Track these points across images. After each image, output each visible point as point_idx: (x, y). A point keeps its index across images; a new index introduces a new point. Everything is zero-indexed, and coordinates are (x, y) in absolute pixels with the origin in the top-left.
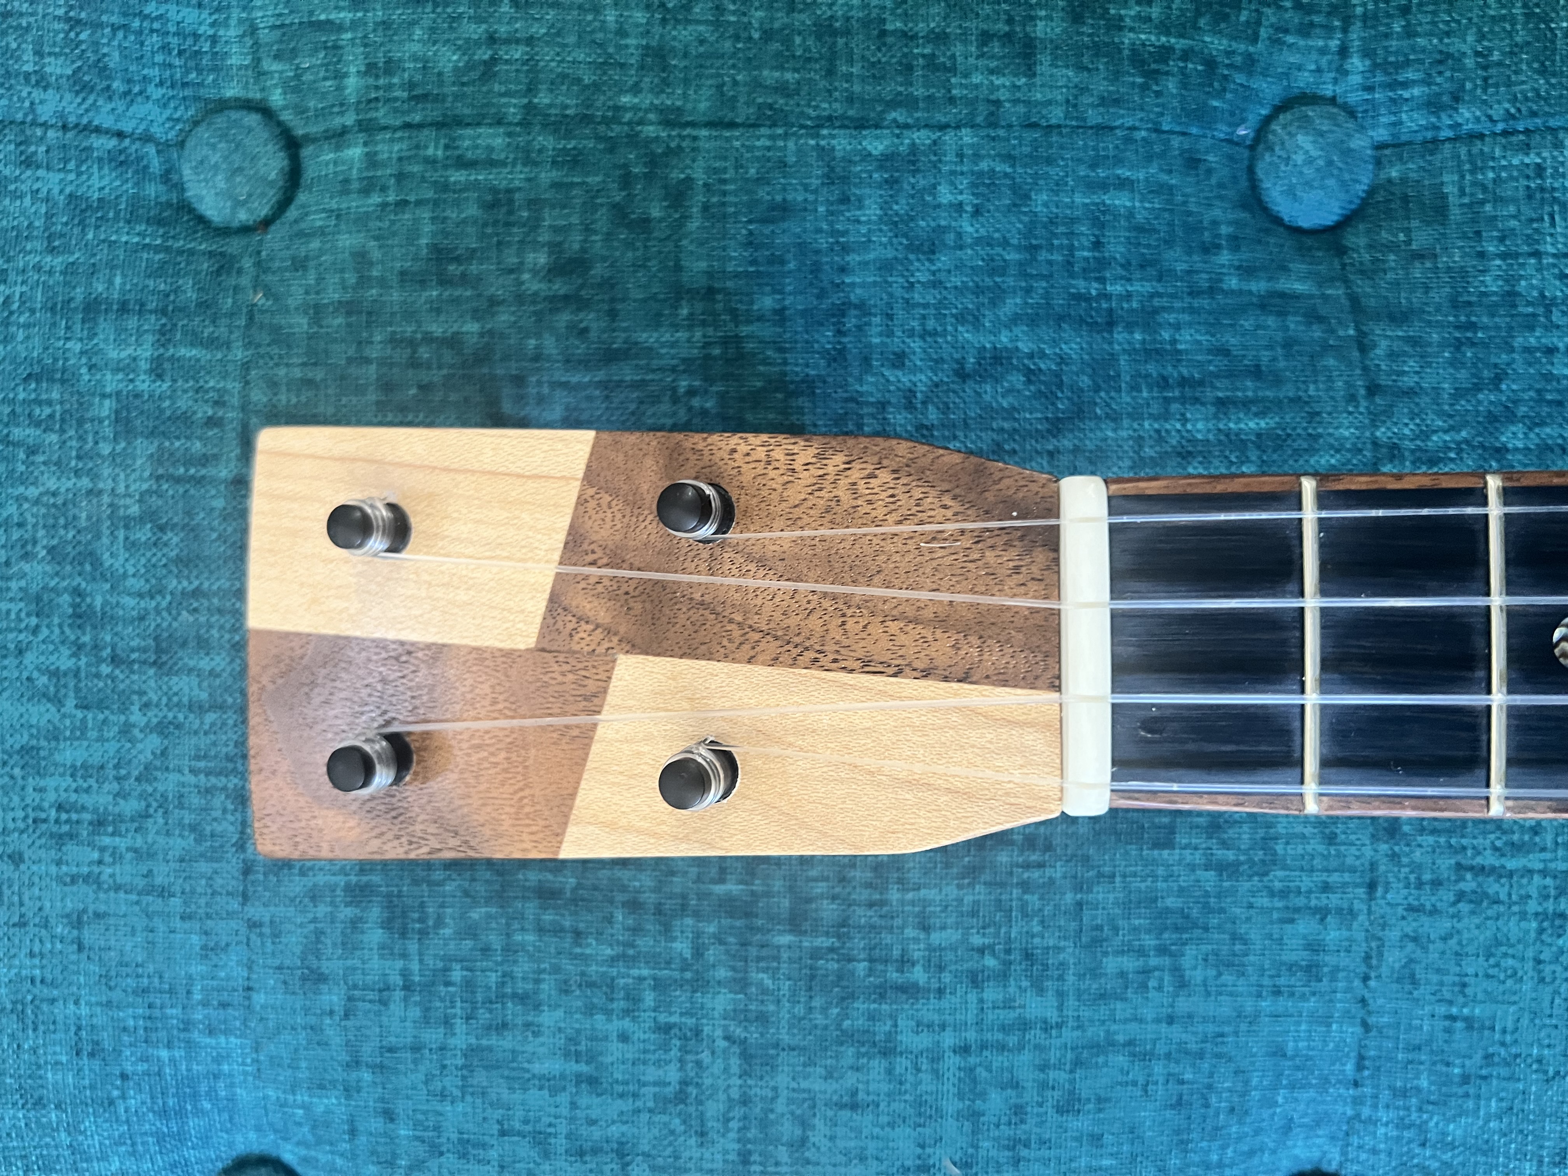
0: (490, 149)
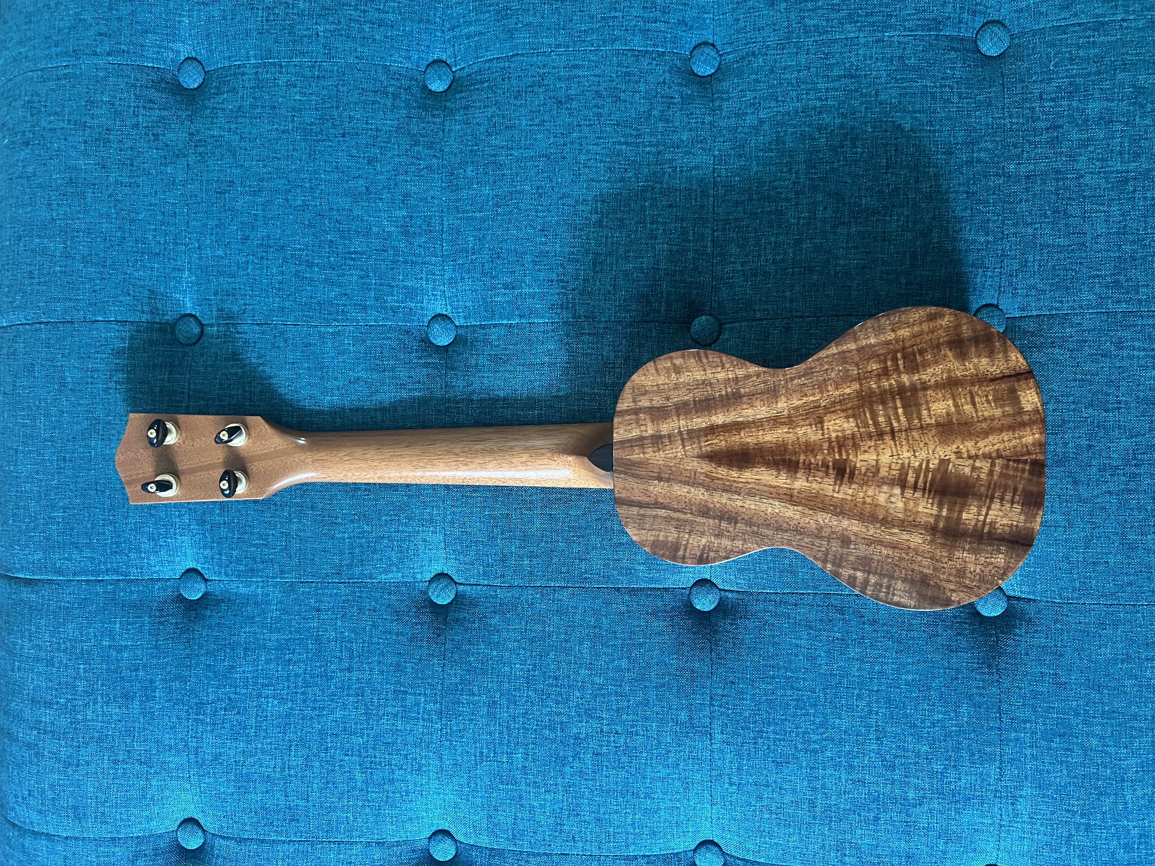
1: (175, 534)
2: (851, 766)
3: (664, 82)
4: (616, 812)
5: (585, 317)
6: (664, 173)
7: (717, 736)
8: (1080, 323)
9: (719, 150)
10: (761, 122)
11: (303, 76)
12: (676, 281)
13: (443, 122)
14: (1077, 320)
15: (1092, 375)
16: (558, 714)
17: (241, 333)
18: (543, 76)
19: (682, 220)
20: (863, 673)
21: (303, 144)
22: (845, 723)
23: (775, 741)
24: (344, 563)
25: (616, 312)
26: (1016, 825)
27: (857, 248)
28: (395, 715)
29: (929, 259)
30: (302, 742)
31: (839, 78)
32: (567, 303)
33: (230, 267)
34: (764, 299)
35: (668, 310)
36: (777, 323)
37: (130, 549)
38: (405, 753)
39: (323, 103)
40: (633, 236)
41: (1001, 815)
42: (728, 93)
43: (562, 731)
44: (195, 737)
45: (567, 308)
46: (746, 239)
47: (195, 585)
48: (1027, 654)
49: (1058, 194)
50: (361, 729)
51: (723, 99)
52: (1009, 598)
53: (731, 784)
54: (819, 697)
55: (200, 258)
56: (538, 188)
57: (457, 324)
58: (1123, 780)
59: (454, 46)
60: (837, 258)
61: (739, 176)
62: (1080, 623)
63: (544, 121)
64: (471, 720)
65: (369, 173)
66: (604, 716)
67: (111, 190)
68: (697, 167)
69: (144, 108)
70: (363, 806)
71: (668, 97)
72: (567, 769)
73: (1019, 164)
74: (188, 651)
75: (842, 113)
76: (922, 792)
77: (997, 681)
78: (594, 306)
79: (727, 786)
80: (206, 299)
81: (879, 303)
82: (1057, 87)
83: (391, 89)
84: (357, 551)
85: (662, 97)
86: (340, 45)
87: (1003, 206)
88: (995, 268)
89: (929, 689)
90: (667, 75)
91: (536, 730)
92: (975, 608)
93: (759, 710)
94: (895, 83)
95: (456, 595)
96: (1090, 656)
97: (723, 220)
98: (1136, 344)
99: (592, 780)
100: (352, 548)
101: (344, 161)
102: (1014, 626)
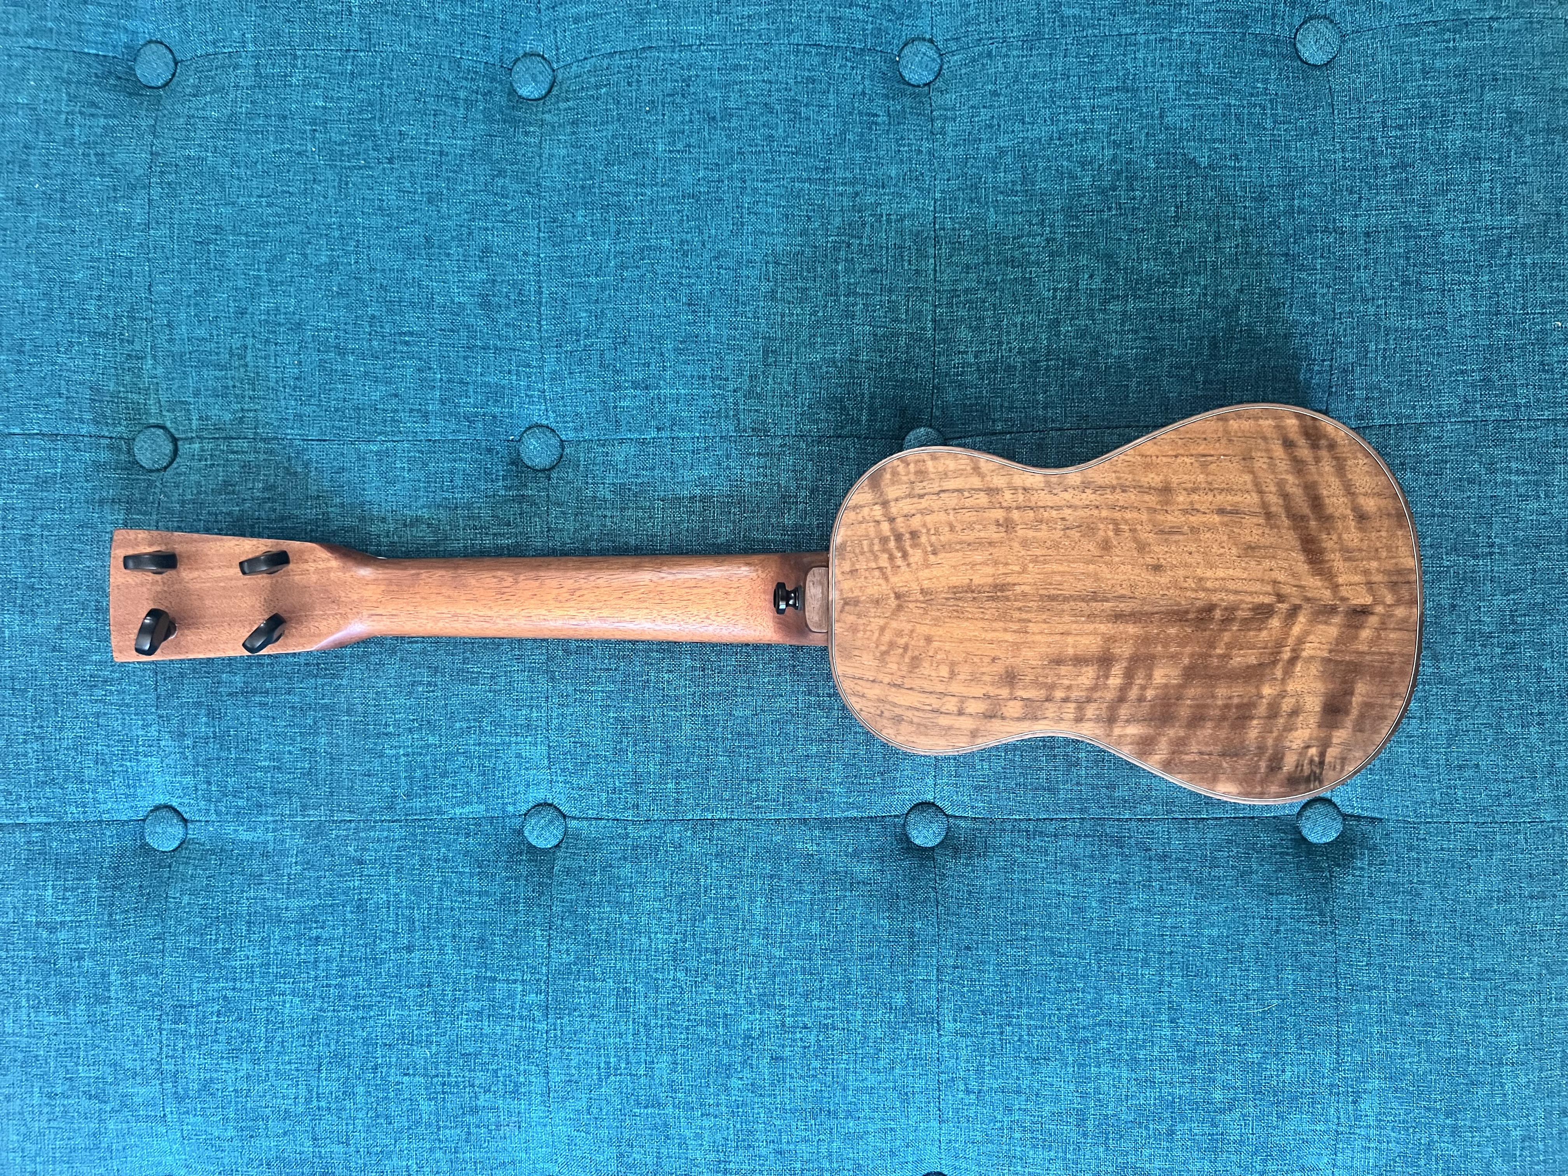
0: (242, 447)
1: (137, 753)
2: (1135, 1060)
3: (864, 93)
4: (805, 1140)
5: (753, 429)
6: (864, 225)
7: (947, 1025)
8: (1439, 437)
9: (943, 191)
10: (1002, 152)
11: (328, 72)
12: (882, 377)
13: (540, 143)
14: (1434, 432)
15: (1456, 508)
16: (719, 1003)
17: (236, 452)
18: (687, 81)
19: (890, 291)
20: (1151, 929)
21: (329, 174)
22: (1127, 1001)
23: (1029, 1029)
24: (399, 792)
25: (797, 423)
26: (1358, 1131)
27: (1136, 332)
28: (480, 1013)
29: (1236, 347)
30: (338, 1059)
31: (1110, 91)
32: (726, 410)
33: (217, 354)
34: (1006, 404)
35: (871, 421)
36: (1027, 436)
37: (66, 779)
38: (494, 1067)
39: (360, 113)
40: (820, 314)
41: (1339, 1118)
42: (953, 108)
43: (726, 1026)
44: (172, 1057)
45: (726, 417)
46: (981, 319)
47: (169, 829)
48: (1371, 895)
49: (1408, 259)
50: (428, 1035)
51: (946, 118)
52: (1345, 817)
53: (968, 1092)
54: (1089, 964)
55: (171, 341)
56: (682, 242)
57: (564, 438)
58: (1501, 1063)
59: (555, 32)
60: (1108, 346)
61: (971, 229)
62: (1442, 849)
63: (689, 146)
64: (592, 1016)
65: (430, 217)
66: (786, 1003)
67: (30, 238)
68: (912, 215)
69: (81, 113)
70: (431, 1150)
71: (868, 115)
72: (734, 1082)
73: (1356, 216)
74: (159, 929)
75: (1114, 142)
76: (1232, 1091)
77: (1332, 933)
78: (767, 413)
79: (961, 1095)
80: (183, 402)
81: (1167, 409)
82: (1405, 109)
83: (462, 94)
84: (418, 773)
85: (860, 113)
86: (385, 27)
87: (1334, 274)
88: (1323, 361)
89: (1241, 947)
90: (867, 82)
91: (687, 1028)
92: (1300, 833)
93: (1006, 985)
94: (1187, 99)
95: (565, 833)
96: (1455, 893)
97: (949, 291)
98: (1513, 465)
99: (770, 1096)
100: (410, 768)
101: (392, 199)
102: (1353, 856)
